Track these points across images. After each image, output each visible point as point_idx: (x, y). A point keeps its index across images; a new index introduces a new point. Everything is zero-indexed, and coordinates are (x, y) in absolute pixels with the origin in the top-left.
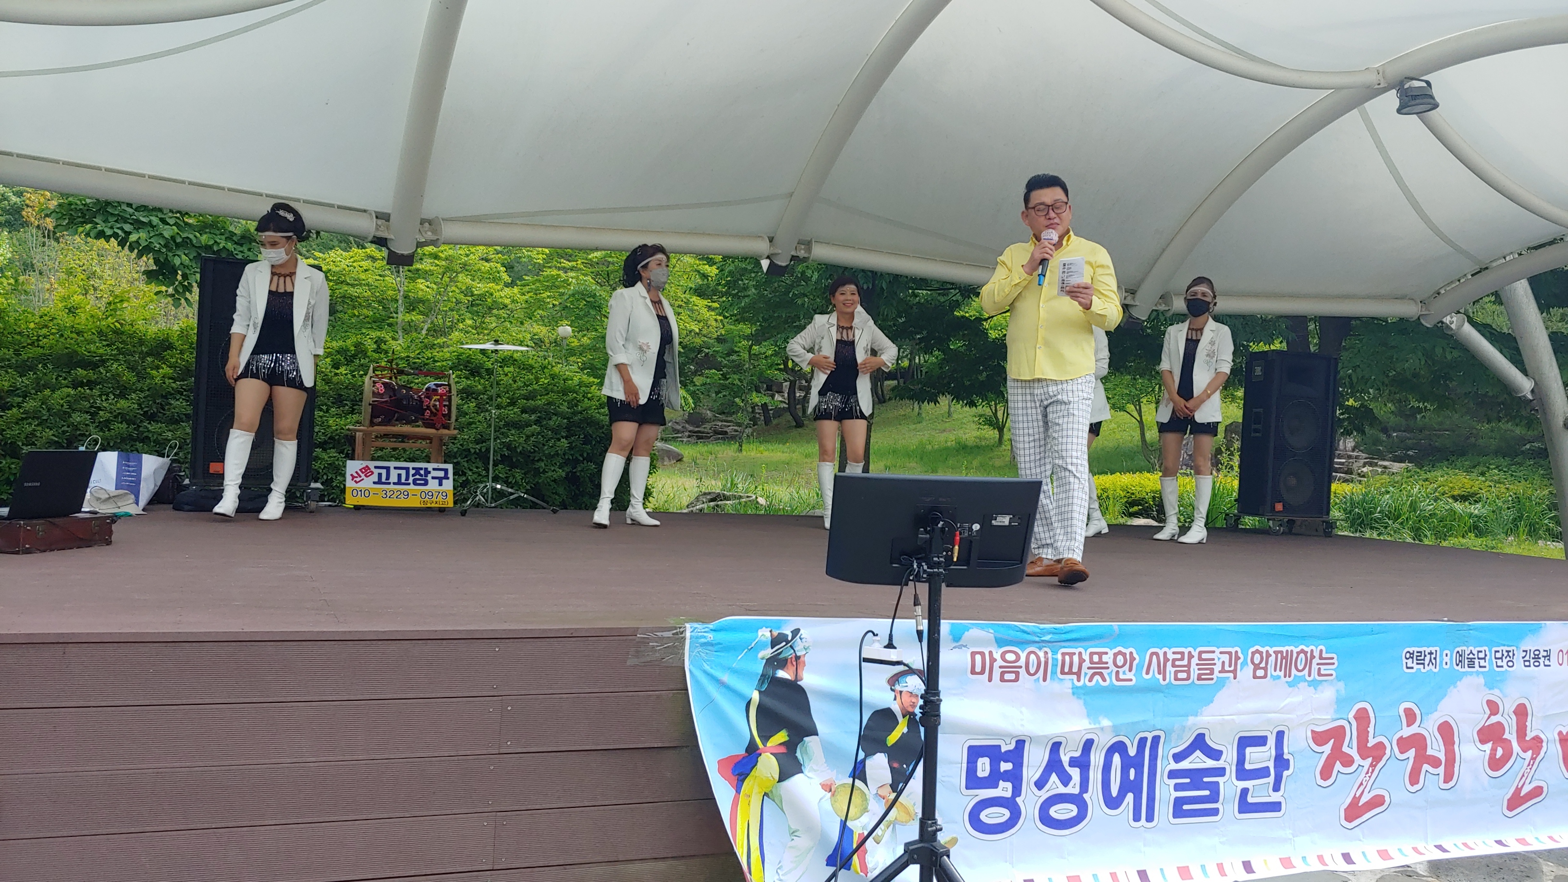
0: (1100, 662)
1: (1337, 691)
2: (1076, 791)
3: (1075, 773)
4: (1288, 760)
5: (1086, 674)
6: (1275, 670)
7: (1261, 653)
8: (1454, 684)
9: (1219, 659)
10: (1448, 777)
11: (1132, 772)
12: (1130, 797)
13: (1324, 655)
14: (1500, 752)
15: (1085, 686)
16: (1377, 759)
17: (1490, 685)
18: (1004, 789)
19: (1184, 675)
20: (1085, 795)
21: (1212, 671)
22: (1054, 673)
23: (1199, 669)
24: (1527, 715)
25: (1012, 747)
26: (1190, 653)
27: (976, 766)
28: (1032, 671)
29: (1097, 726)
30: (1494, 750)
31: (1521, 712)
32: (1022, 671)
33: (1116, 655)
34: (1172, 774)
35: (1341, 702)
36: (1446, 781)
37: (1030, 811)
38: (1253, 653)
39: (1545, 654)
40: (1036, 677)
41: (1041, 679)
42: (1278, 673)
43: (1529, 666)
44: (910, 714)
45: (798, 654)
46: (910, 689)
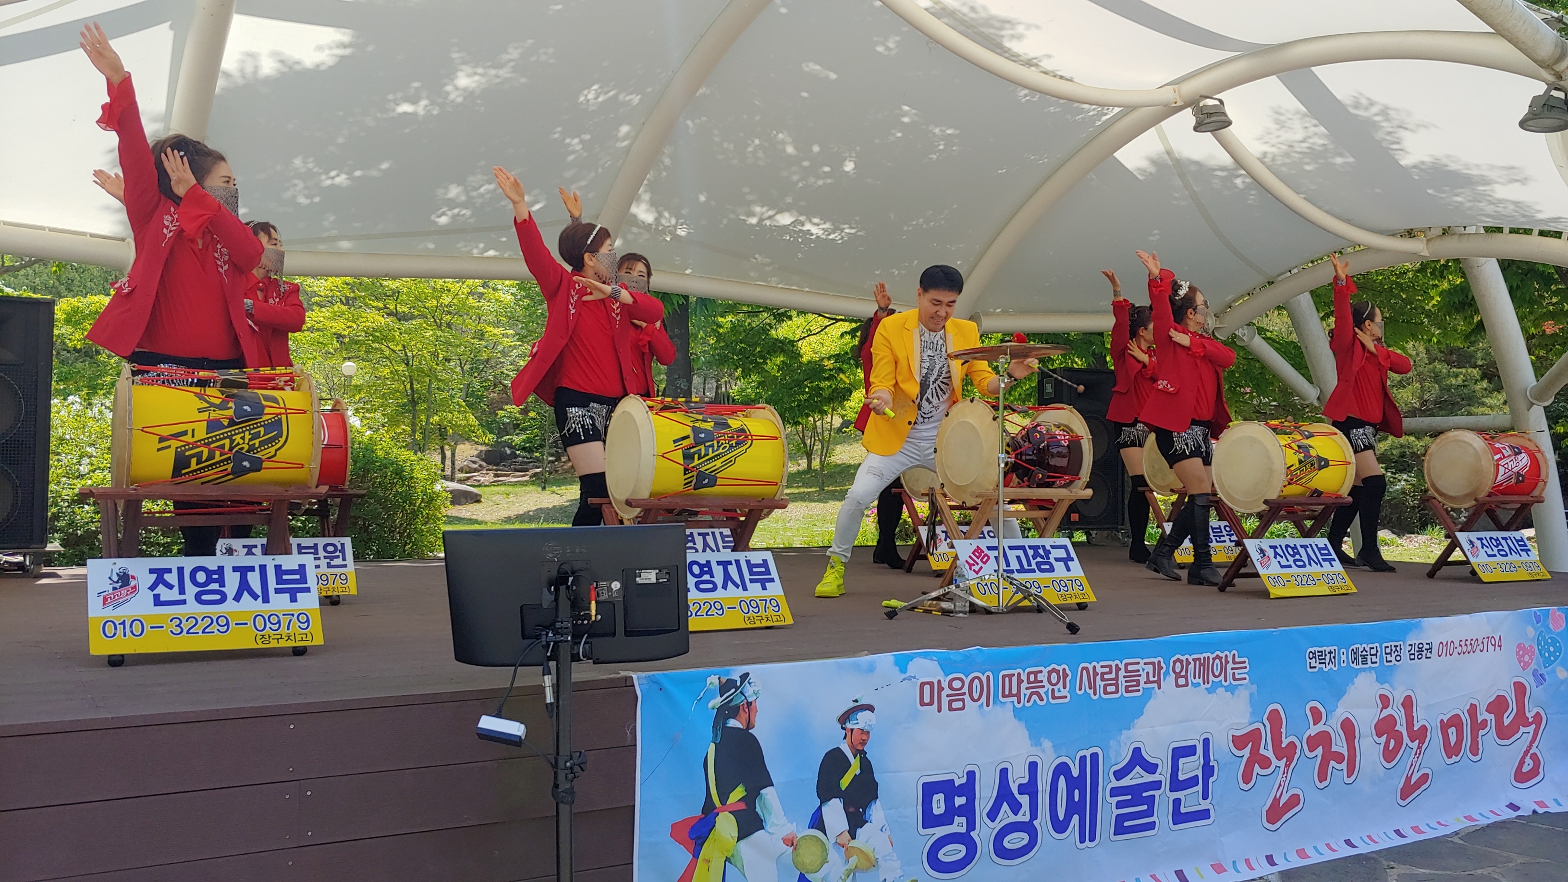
0: (1036, 681)
1: (1251, 695)
2: (1027, 818)
3: (1025, 801)
4: (1214, 766)
5: (1024, 694)
6: (1195, 678)
7: (1181, 661)
8: (1353, 682)
9: (1143, 670)
10: (1351, 771)
11: (1076, 793)
12: (1075, 819)
13: (1237, 660)
14: (1392, 743)
15: (1023, 707)
16: (1290, 760)
17: (1381, 680)
18: (959, 825)
19: (1113, 689)
20: (1035, 822)
21: (1138, 682)
22: (996, 696)
23: (1126, 682)
24: (1413, 706)
25: (964, 779)
26: (1117, 665)
27: (932, 804)
28: (976, 696)
29: (1038, 748)
30: (1387, 742)
31: (1408, 704)
32: (967, 698)
33: (1050, 673)
34: (1114, 792)
35: (1256, 705)
36: (1348, 775)
37: (985, 844)
38: (1175, 663)
39: (1428, 647)
40: (980, 702)
41: (985, 704)
42: (1197, 680)
43: (1414, 659)
44: (860, 753)
45: (750, 700)
46: (861, 726)
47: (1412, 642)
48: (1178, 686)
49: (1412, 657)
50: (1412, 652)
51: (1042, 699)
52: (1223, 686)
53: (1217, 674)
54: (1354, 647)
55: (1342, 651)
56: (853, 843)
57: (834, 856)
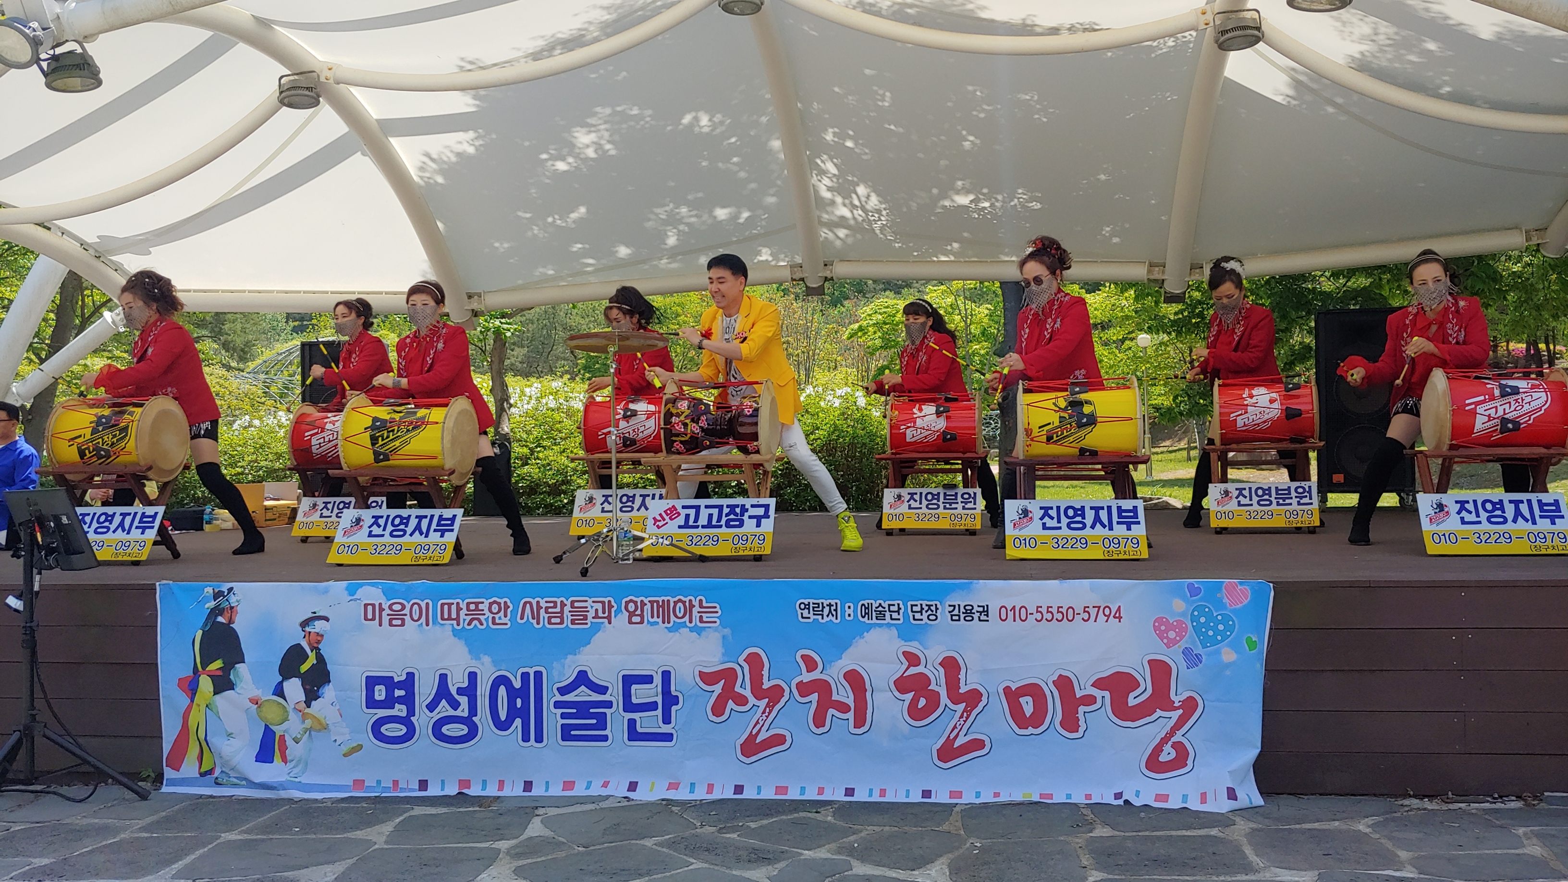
0: (477, 609)
1: (724, 637)
2: (465, 714)
3: (464, 701)
4: (677, 697)
5: (464, 620)
6: (653, 617)
7: (635, 603)
8: (861, 636)
9: (592, 607)
10: (860, 721)
11: (519, 703)
12: (518, 721)
13: (705, 604)
14: (922, 702)
15: (464, 629)
16: (773, 702)
17: (904, 637)
18: (400, 710)
19: (558, 620)
20: (474, 718)
21: (586, 618)
22: (434, 619)
23: (572, 616)
24: (959, 668)
25: (403, 678)
26: (562, 602)
27: (374, 692)
28: (416, 618)
29: (478, 662)
30: (915, 700)
31: (951, 666)
32: (407, 618)
33: (491, 604)
34: (559, 705)
35: (727, 647)
36: (856, 726)
37: (424, 728)
38: (627, 603)
39: (981, 609)
40: (419, 622)
41: (424, 624)
42: (655, 619)
43: (959, 620)
44: (316, 649)
45: (232, 605)
46: (316, 630)
47: (956, 603)
48: (630, 622)
49: (954, 618)
50: (956, 612)
51: (482, 624)
52: (687, 627)
53: (680, 615)
54: (865, 602)
55: (847, 605)
56: (308, 710)
57: (292, 716)
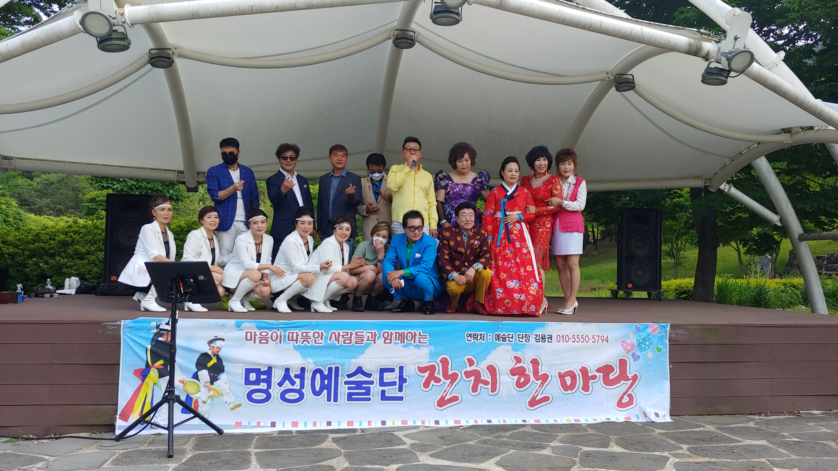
0: (307, 336)
1: (430, 350)
2: (298, 388)
3: (298, 381)
4: (406, 379)
5: (300, 341)
6: (396, 340)
7: (388, 333)
8: (495, 349)
9: (366, 335)
10: (493, 390)
11: (326, 382)
12: (325, 392)
13: (422, 334)
14: (522, 380)
15: (299, 346)
16: (453, 381)
17: (515, 350)
18: (263, 386)
19: (349, 342)
20: (303, 390)
21: (363, 340)
22: (284, 340)
23: (356, 339)
24: (539, 364)
25: (266, 369)
26: (351, 332)
27: (249, 376)
28: (274, 339)
29: (306, 362)
30: (519, 380)
31: (535, 363)
32: (270, 340)
33: (314, 333)
34: (346, 383)
35: (432, 355)
36: (492, 392)
37: (276, 395)
38: (384, 333)
39: (549, 337)
40: (276, 342)
41: (279, 342)
44: (217, 355)
46: (218, 346)
47: (538, 334)
48: (385, 343)
49: (537, 341)
50: (538, 338)
51: (309, 343)
52: (412, 345)
53: (409, 339)
54: (497, 333)
55: (489, 334)
56: (212, 386)
57: (203, 390)
